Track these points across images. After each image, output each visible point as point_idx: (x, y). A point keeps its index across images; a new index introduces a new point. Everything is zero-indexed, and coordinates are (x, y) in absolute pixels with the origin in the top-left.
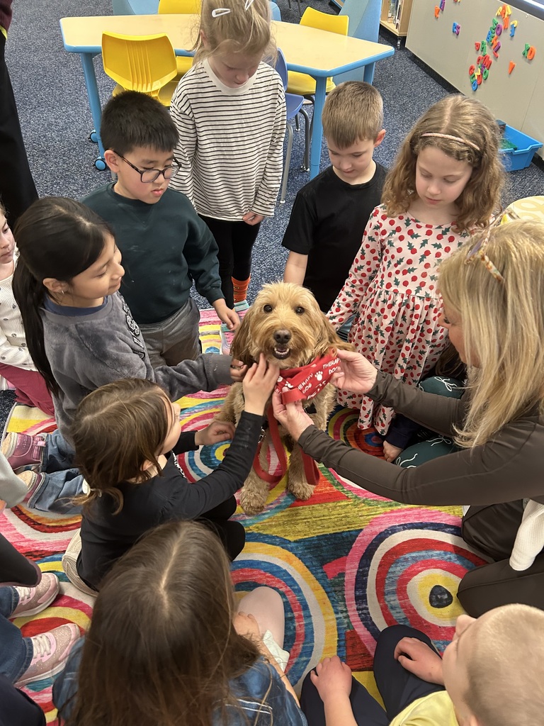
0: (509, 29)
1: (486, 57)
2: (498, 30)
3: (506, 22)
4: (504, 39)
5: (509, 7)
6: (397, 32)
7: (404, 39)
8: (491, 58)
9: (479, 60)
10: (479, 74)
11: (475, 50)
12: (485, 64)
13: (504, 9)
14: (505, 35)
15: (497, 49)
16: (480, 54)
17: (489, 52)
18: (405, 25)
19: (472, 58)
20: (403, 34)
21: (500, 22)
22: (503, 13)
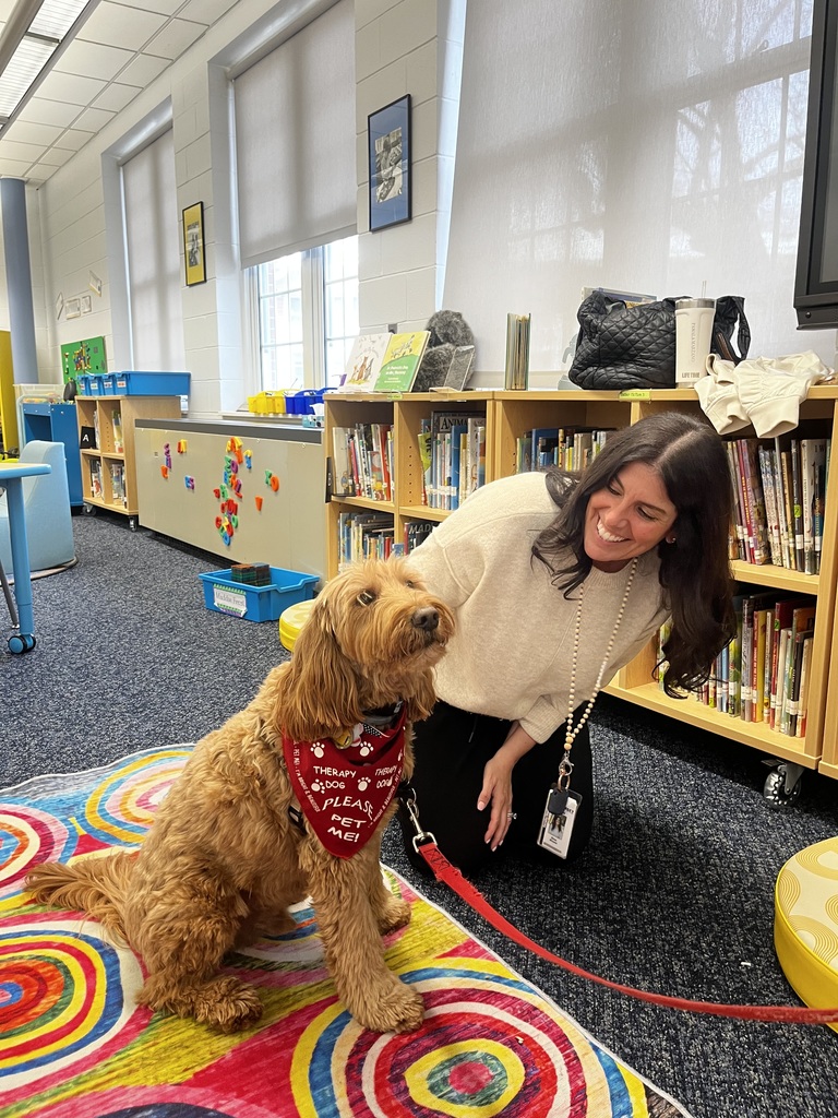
0: (245, 461)
1: (230, 503)
2: (234, 467)
3: (239, 455)
4: (243, 476)
5: (236, 438)
6: (126, 511)
7: (136, 518)
8: (236, 501)
9: (223, 508)
10: (228, 523)
11: (216, 499)
12: (231, 508)
13: (233, 441)
14: (243, 469)
15: (238, 488)
16: (222, 500)
17: (230, 495)
18: (133, 502)
19: (215, 508)
20: (133, 512)
21: (233, 458)
22: (233, 446)
